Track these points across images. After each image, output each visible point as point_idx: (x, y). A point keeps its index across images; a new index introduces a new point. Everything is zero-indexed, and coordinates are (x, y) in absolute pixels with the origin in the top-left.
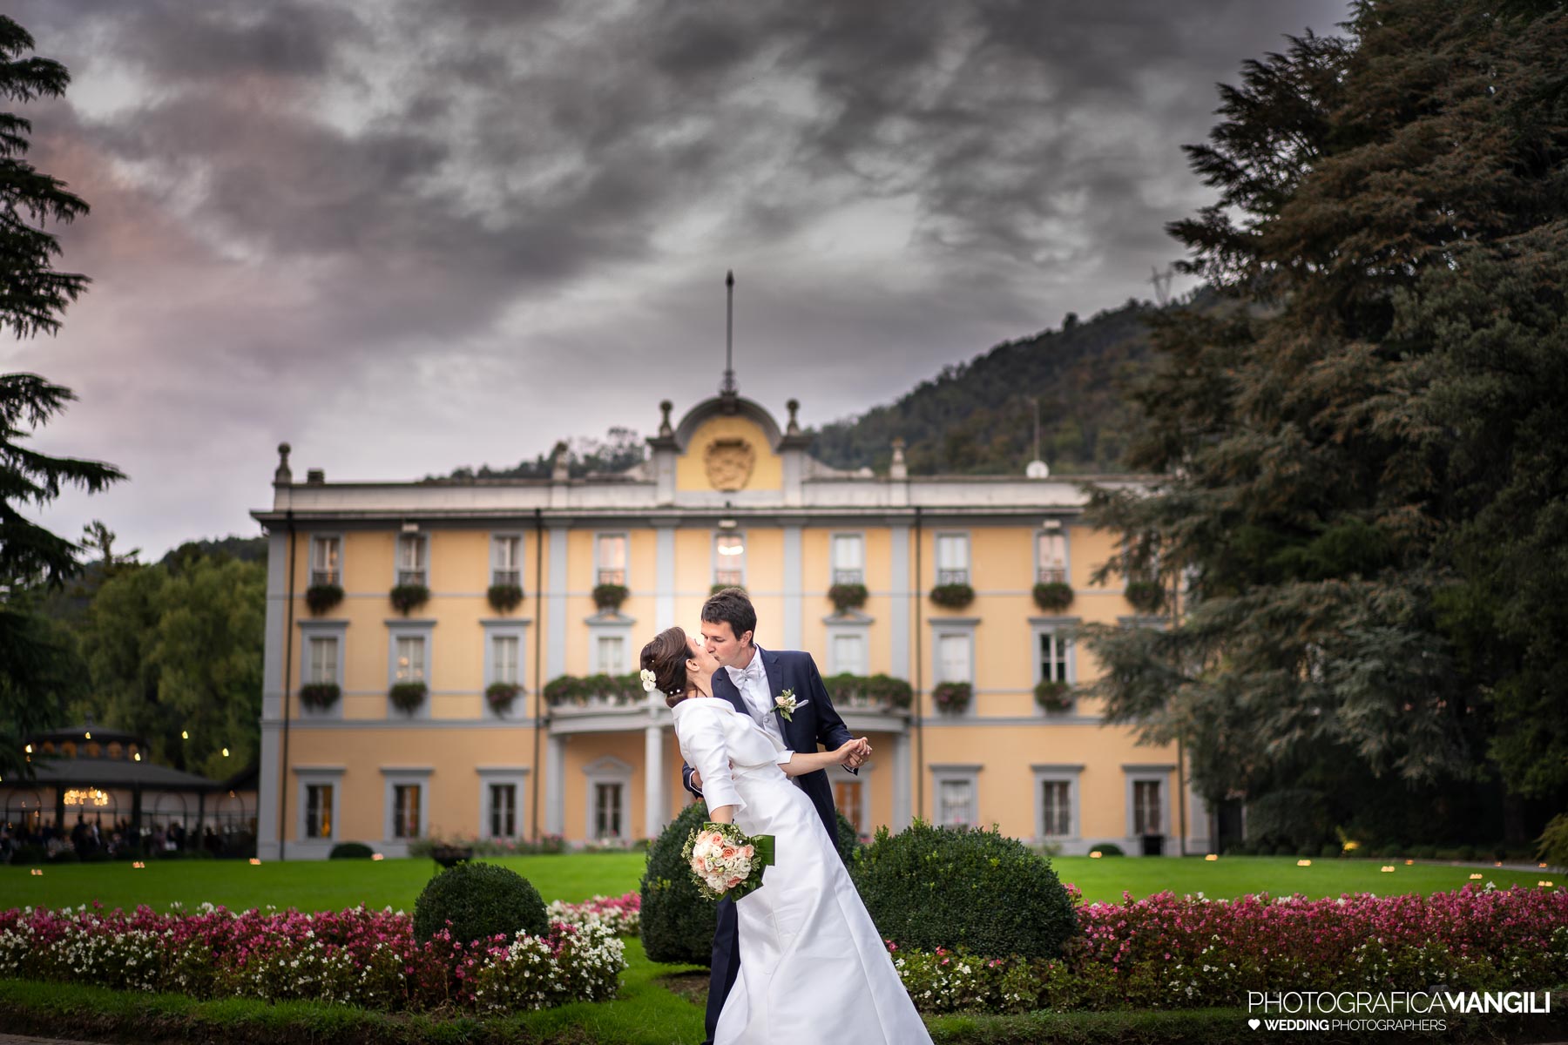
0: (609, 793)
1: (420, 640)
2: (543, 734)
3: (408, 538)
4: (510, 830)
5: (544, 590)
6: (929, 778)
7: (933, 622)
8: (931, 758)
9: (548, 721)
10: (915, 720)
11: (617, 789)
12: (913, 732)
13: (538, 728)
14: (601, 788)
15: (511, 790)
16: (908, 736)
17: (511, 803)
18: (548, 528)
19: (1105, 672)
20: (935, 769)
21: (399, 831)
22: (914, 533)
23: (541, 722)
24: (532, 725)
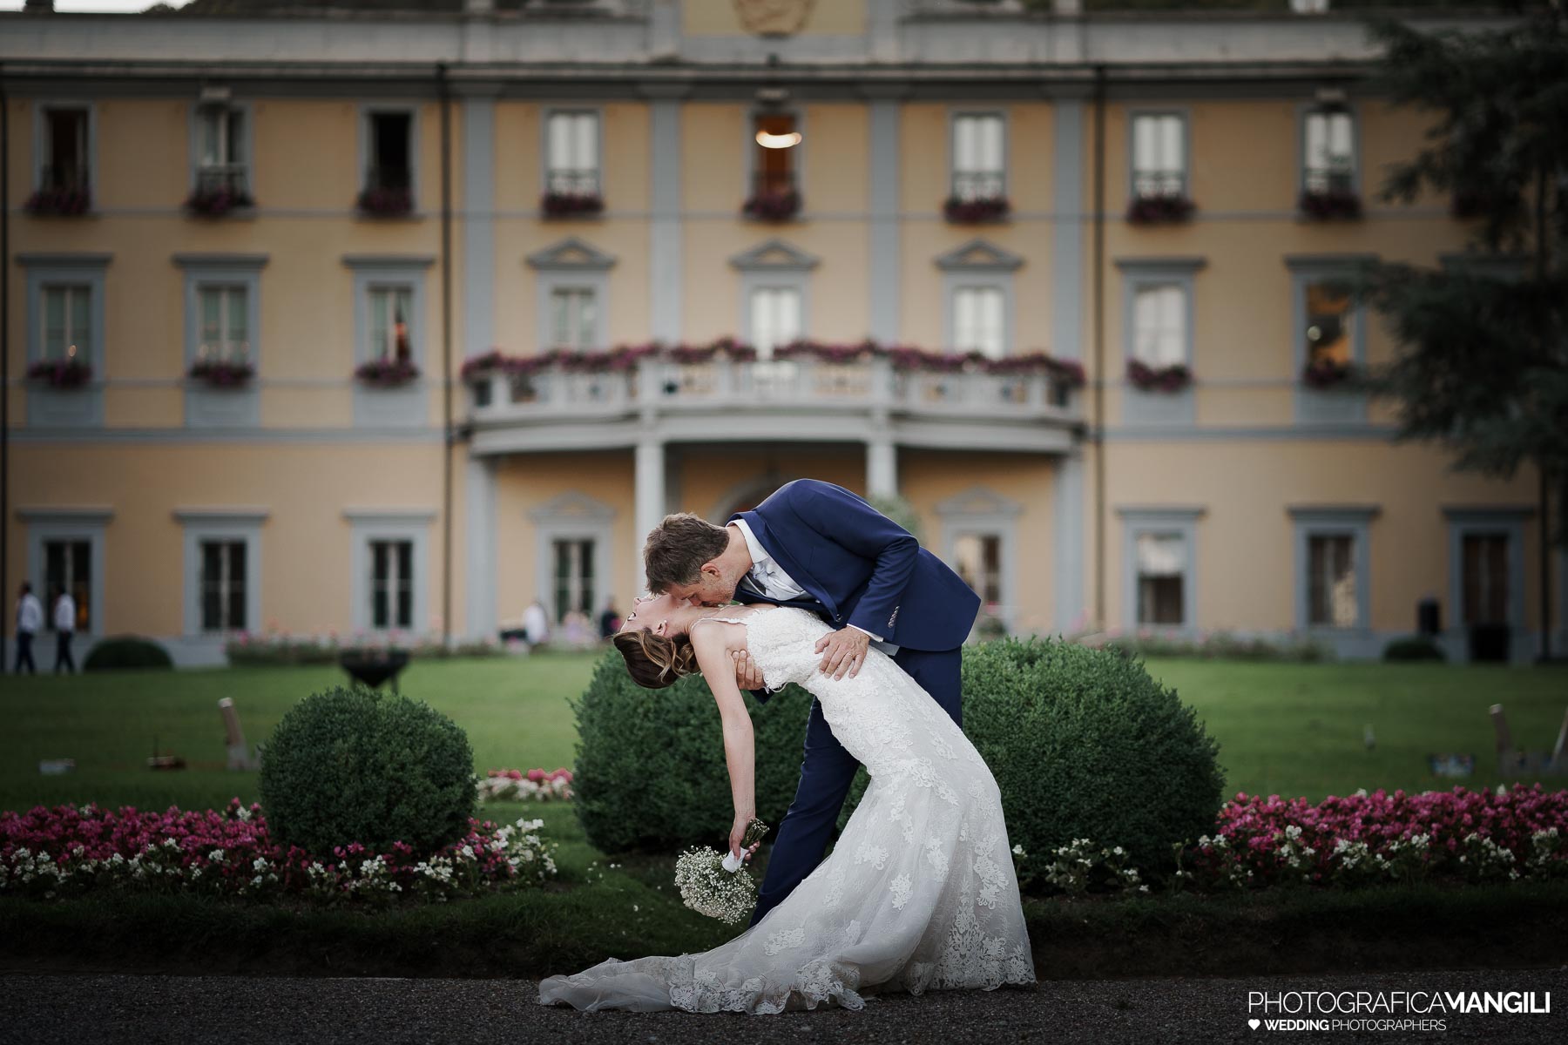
0: (575, 554)
1: (239, 291)
2: (459, 453)
3: (212, 111)
4: (405, 618)
5: (455, 206)
6: (1113, 527)
7: (1124, 266)
8: (1117, 495)
9: (467, 432)
10: (1092, 430)
11: (587, 548)
12: (1089, 450)
13: (450, 444)
14: (562, 547)
15: (405, 549)
16: (1078, 456)
17: (405, 571)
18: (460, 98)
19: (1411, 349)
20: (1124, 514)
21: (211, 620)
22: (1091, 112)
23: (455, 433)
24: (439, 440)
